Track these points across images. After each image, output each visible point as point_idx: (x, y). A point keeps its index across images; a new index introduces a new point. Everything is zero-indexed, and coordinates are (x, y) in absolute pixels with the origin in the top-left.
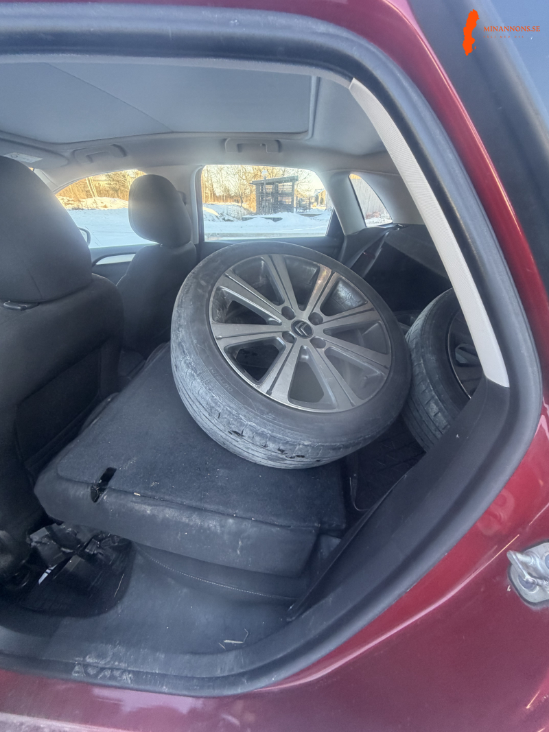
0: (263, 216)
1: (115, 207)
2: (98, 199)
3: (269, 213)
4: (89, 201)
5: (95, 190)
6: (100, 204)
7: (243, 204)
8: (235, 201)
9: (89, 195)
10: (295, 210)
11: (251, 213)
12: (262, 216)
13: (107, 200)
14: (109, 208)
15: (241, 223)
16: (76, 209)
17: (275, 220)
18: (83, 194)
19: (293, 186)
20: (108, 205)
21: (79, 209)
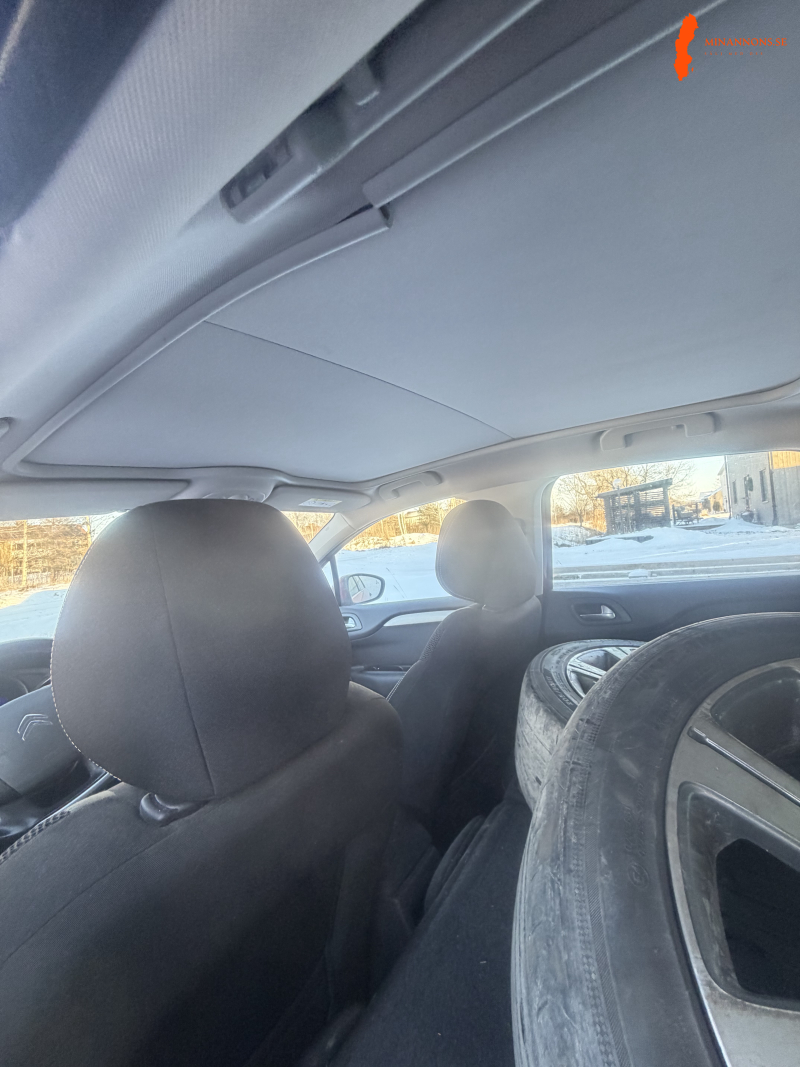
0: (619, 535)
1: (423, 542)
2: (407, 536)
3: (628, 531)
4: (397, 539)
5: (405, 528)
6: (407, 541)
7: (583, 524)
8: (571, 520)
9: (398, 532)
10: (672, 523)
11: (600, 534)
12: (616, 536)
13: (415, 536)
14: (417, 544)
15: (584, 547)
16: (383, 548)
17: (640, 539)
18: (393, 532)
19: (665, 493)
20: (416, 541)
21: (386, 547)
